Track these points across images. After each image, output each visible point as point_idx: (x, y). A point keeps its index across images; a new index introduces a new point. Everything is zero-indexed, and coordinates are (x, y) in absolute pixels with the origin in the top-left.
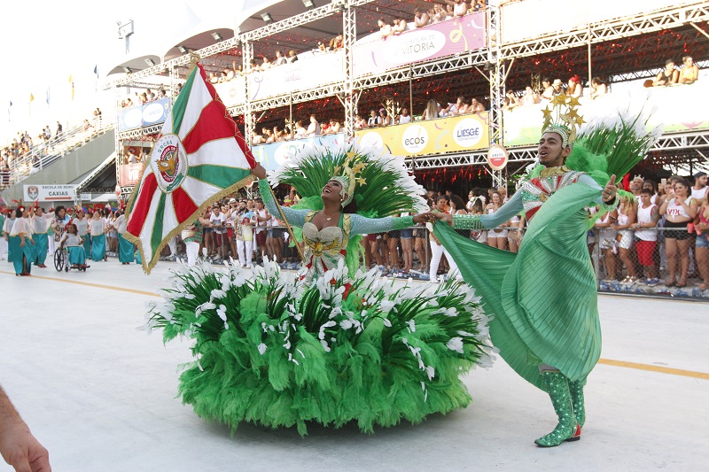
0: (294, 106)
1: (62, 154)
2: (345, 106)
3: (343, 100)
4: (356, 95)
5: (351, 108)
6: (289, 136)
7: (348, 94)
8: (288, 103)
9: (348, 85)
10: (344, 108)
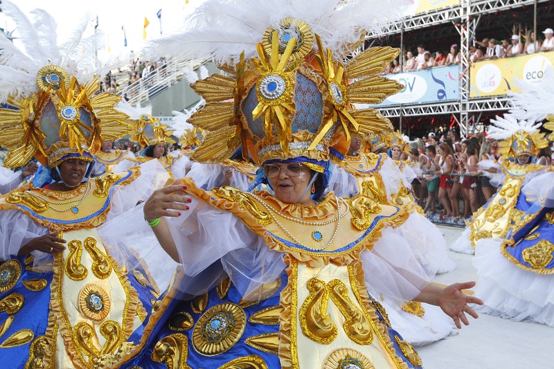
0: (405, 33)
1: (169, 85)
2: (461, 34)
3: (460, 28)
4: (474, 21)
5: (467, 36)
6: (398, 69)
7: (465, 20)
8: (399, 30)
9: (465, 9)
10: (460, 36)
